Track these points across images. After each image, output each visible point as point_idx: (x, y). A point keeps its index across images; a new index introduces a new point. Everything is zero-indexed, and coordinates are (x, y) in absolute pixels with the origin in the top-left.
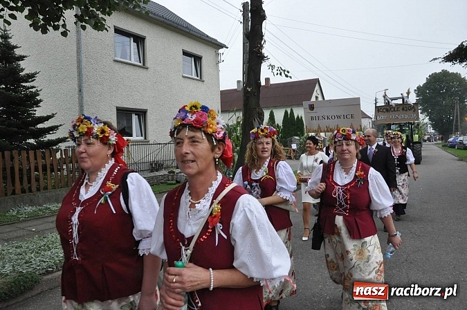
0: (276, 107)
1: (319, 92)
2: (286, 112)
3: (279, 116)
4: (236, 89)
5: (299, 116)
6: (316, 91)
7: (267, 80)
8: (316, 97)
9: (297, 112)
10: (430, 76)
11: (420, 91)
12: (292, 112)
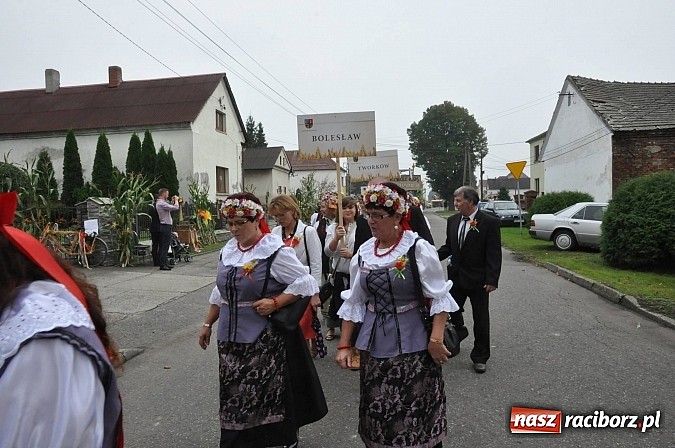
0: (117, 129)
1: (226, 102)
2: (134, 141)
3: (120, 149)
4: (42, 91)
5: (166, 150)
6: (220, 101)
7: (115, 72)
8: (217, 112)
9: (161, 141)
10: (428, 110)
11: (415, 131)
12: (149, 140)
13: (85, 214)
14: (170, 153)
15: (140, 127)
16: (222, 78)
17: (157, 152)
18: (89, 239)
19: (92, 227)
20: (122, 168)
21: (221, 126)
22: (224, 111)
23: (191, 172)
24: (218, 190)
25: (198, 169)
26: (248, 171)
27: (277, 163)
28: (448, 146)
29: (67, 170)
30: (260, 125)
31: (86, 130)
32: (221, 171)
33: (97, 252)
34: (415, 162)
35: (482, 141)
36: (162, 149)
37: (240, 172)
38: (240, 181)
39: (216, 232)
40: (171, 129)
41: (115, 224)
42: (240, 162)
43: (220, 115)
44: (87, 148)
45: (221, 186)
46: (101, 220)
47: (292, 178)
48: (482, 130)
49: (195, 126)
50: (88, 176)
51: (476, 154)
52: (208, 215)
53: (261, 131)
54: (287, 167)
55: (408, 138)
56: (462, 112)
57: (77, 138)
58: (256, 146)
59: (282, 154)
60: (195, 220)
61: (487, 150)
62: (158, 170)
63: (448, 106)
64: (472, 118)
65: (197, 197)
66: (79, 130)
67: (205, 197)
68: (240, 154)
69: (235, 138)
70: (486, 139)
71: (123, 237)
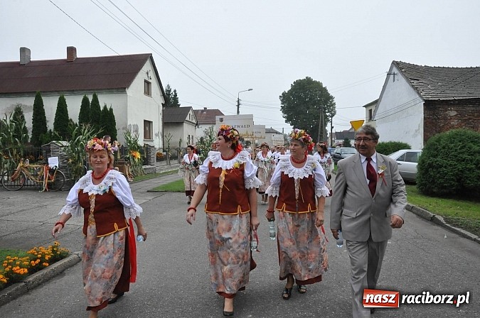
0: (73, 92)
1: (152, 74)
2: (85, 101)
3: (74, 106)
4: (17, 63)
5: (108, 108)
6: (147, 73)
7: (71, 51)
8: (145, 81)
9: (105, 101)
10: (294, 83)
11: (285, 98)
12: (96, 100)
13: (49, 153)
14: (111, 110)
15: (89, 90)
16: (150, 57)
17: (101, 109)
18: (51, 171)
19: (54, 162)
20: (76, 120)
21: (148, 91)
22: (150, 81)
23: (126, 124)
24: (145, 137)
25: (131, 122)
26: (167, 124)
27: (187, 118)
28: (308, 108)
29: (35, 120)
30: (175, 91)
31: (50, 92)
32: (148, 124)
33: (57, 181)
34: (285, 119)
35: (332, 105)
36: (105, 107)
37: (161, 124)
38: (161, 131)
39: (144, 167)
40: (112, 93)
41: (71, 161)
42: (161, 117)
43: (147, 83)
44: (51, 105)
45: (148, 134)
46: (61, 157)
47: (197, 129)
48: (332, 98)
49: (129, 91)
50: (50, 125)
51: (328, 114)
52: (138, 155)
53: (176, 95)
54: (194, 121)
55: (280, 102)
56: (318, 85)
57: (43, 98)
58: (172, 106)
59: (191, 112)
60: (129, 158)
61: (335, 112)
62: (102, 122)
63: (308, 80)
64: (325, 89)
65: (130, 142)
66: (44, 92)
67: (136, 142)
68: (161, 111)
69: (158, 100)
70: (335, 104)
71: (77, 169)
